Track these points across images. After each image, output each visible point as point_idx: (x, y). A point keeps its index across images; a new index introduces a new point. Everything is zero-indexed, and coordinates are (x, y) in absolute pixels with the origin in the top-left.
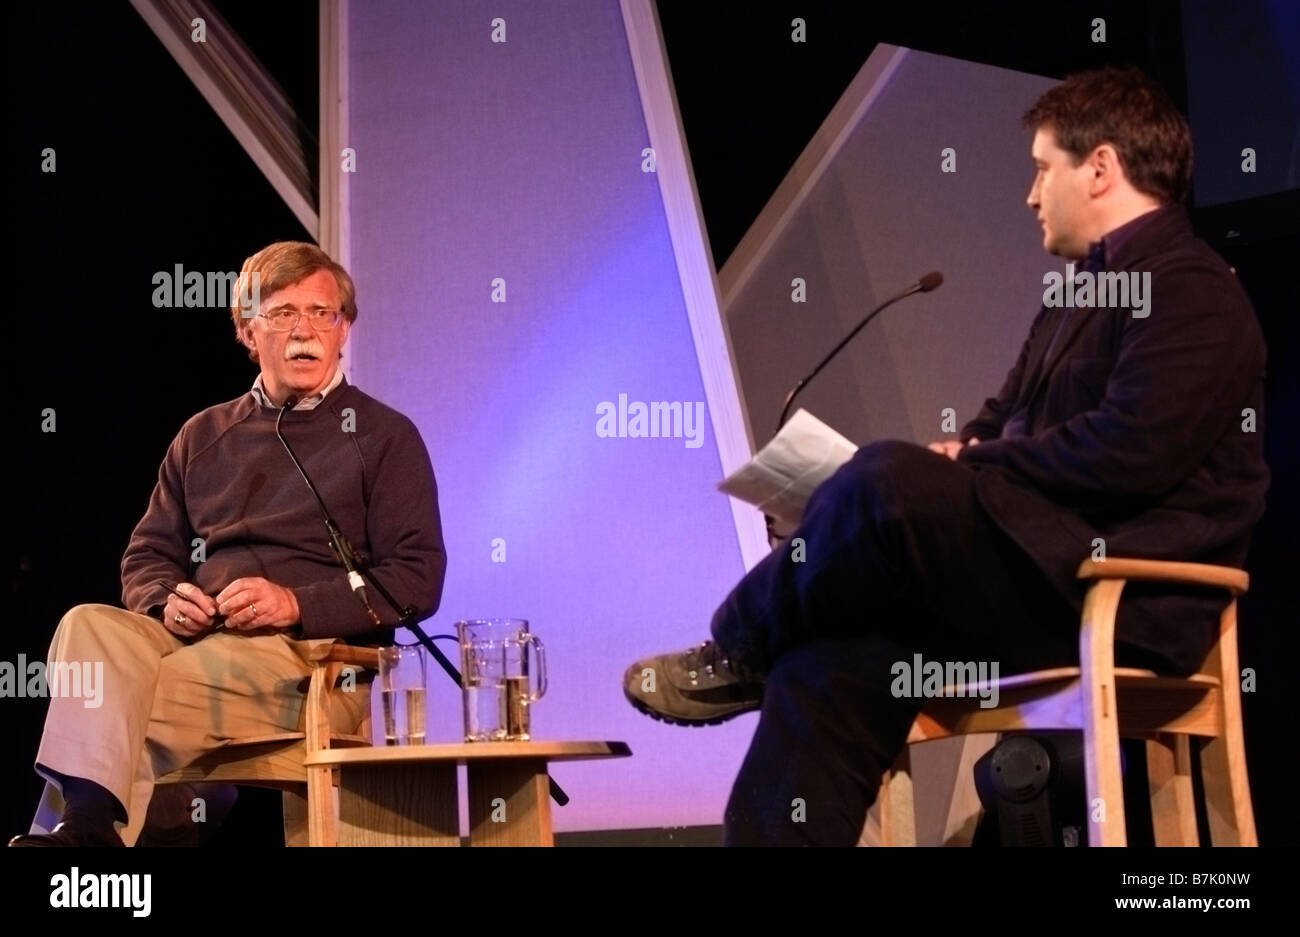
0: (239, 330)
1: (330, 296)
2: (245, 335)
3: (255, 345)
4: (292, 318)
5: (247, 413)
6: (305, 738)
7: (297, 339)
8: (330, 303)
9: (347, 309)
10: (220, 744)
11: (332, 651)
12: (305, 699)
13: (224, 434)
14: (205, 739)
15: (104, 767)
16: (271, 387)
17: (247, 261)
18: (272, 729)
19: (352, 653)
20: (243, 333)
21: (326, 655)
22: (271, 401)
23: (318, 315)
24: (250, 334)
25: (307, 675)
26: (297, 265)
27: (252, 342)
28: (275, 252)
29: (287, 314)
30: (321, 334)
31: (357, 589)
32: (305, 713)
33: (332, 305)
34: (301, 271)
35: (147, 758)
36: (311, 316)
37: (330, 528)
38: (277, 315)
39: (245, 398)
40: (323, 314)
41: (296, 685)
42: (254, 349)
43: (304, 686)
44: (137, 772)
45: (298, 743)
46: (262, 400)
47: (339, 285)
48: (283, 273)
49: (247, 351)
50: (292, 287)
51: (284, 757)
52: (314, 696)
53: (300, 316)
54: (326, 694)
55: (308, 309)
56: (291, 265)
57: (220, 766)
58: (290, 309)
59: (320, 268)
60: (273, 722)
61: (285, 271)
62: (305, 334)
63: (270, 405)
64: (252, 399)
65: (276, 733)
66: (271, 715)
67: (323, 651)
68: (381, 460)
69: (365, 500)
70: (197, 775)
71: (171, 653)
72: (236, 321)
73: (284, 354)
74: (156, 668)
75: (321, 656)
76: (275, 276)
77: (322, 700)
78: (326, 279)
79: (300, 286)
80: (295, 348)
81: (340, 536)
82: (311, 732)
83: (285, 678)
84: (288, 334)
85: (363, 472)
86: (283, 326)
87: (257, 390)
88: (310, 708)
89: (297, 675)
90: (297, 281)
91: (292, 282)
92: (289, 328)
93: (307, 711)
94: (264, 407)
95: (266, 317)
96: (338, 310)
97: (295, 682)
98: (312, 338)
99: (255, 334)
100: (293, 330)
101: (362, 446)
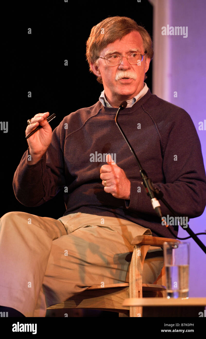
0: (91, 66)
1: (138, 45)
2: (94, 68)
3: (100, 73)
4: (118, 59)
5: (98, 111)
6: (129, 286)
7: (122, 70)
8: (139, 49)
9: (148, 52)
10: (84, 289)
11: (144, 239)
12: (129, 265)
13: (86, 123)
14: (75, 287)
15: (21, 301)
16: (110, 96)
17: (93, 28)
18: (112, 281)
19: (155, 240)
20: (92, 68)
21: (141, 241)
22: (110, 104)
23: (132, 56)
24: (97, 68)
25: (131, 251)
26: (119, 29)
27: (98, 72)
28: (108, 23)
29: (115, 57)
30: (134, 66)
31: (156, 208)
32: (129, 272)
33: (140, 50)
34: (122, 32)
35: (43, 296)
36: (128, 57)
37: (142, 174)
38: (110, 57)
39: (97, 104)
40: (135, 55)
41: (125, 256)
42: (99, 76)
43: (128, 257)
44: (37, 304)
45: (125, 289)
46: (105, 103)
47: (143, 39)
48: (112, 34)
49: (95, 77)
50: (117, 42)
51: (117, 296)
52: (134, 264)
53: (123, 57)
54: (141, 263)
55: (127, 53)
56: (117, 29)
57: (84, 300)
58: (117, 54)
59: (132, 30)
60: (112, 277)
61: (113, 33)
62: (126, 67)
63: (109, 106)
64: (100, 104)
65: (114, 283)
66: (112, 273)
67: (139, 239)
68: (169, 133)
69: (162, 155)
70: (72, 305)
71: (57, 238)
72: (89, 61)
73: (115, 77)
74: (49, 246)
75: (138, 242)
76: (108, 36)
77: (139, 266)
78: (136, 36)
79: (121, 41)
80: (121, 74)
81: (148, 179)
82: (132, 284)
83: (119, 252)
84: (117, 67)
85: (160, 140)
86: (113, 63)
87: (103, 98)
88: (132, 271)
89: (125, 251)
90: (120, 38)
91: (117, 39)
92: (117, 64)
93: (130, 272)
94: (106, 108)
95: (104, 59)
96: (143, 53)
97: (124, 254)
98: (129, 69)
99: (99, 68)
100: (119, 65)
101: (159, 127)
